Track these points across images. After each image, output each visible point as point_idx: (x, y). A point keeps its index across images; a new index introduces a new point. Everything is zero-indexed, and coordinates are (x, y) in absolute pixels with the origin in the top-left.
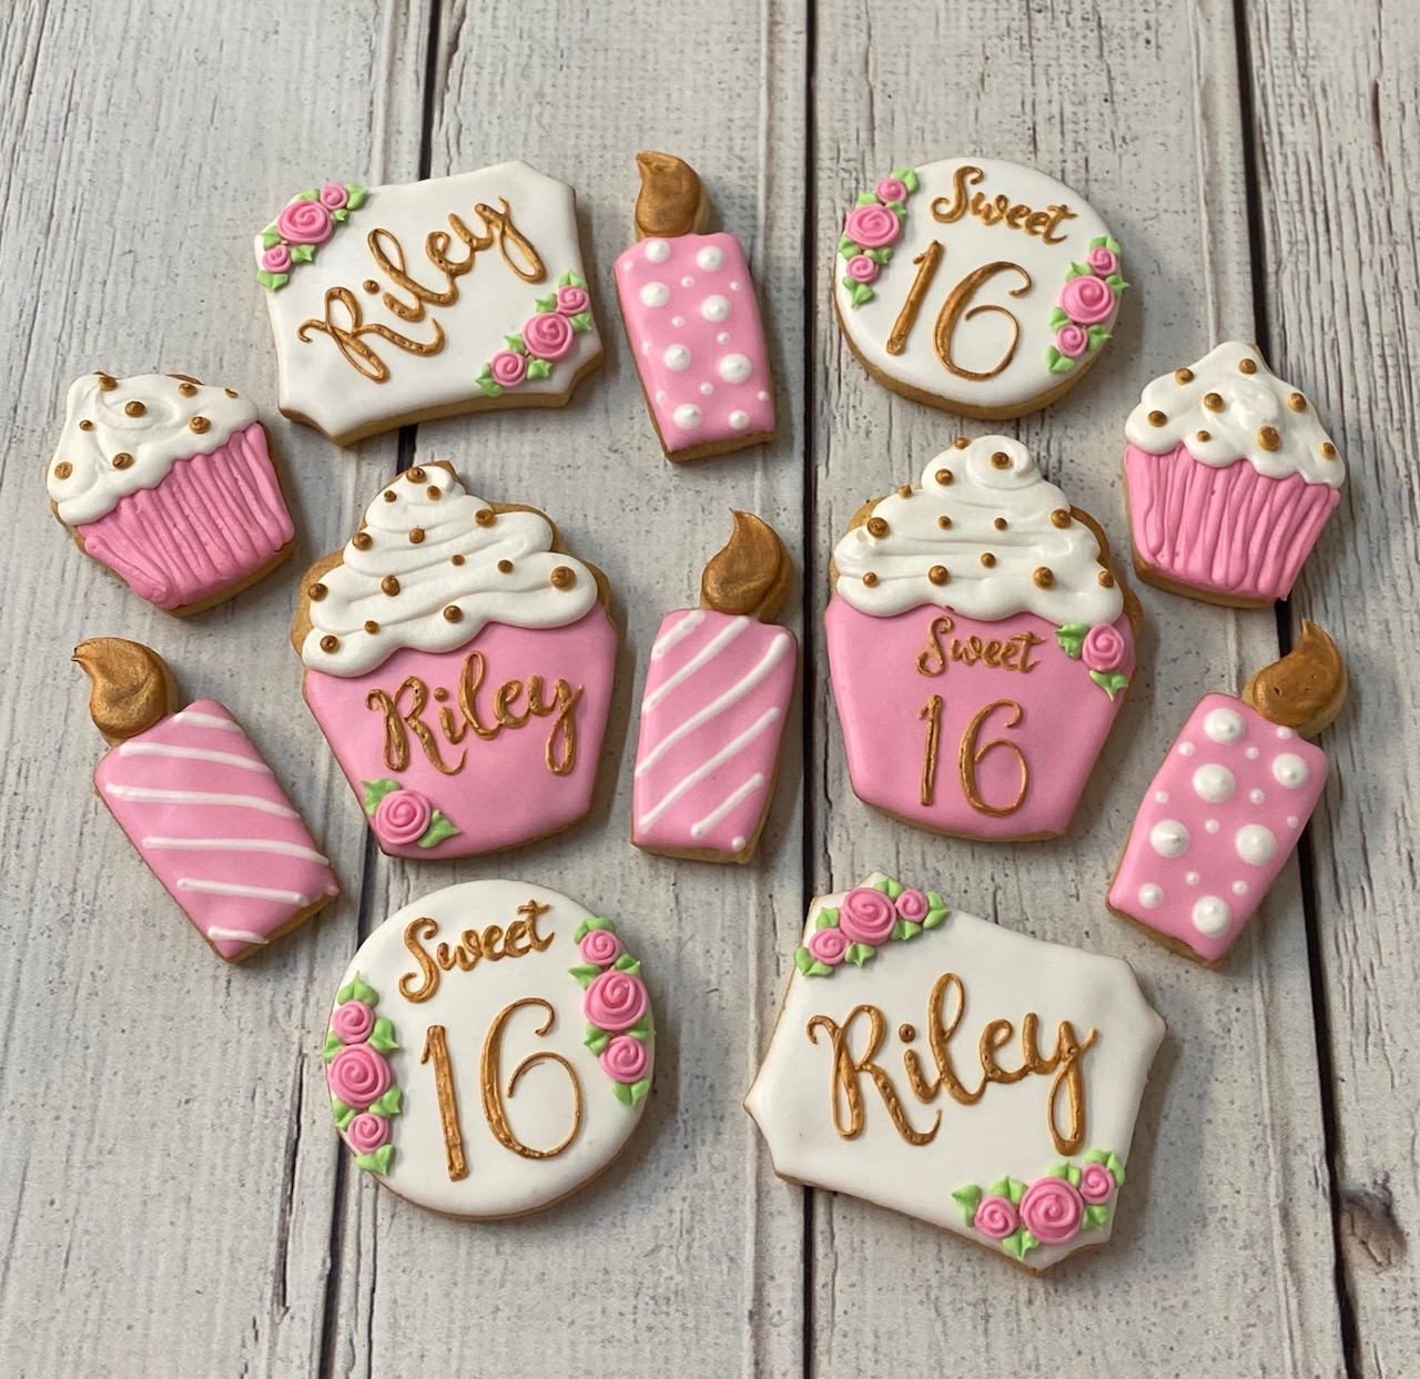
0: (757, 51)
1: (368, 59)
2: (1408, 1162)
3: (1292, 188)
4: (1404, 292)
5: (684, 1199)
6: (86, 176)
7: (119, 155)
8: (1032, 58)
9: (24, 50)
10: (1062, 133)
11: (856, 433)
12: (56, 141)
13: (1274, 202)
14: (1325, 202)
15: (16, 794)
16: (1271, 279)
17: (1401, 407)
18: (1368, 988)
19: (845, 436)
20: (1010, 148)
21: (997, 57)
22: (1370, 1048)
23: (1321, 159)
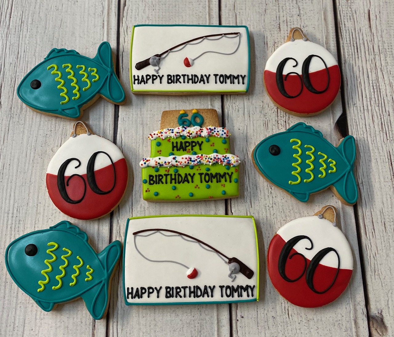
0: (206, 4)
1: (102, 9)
2: (387, 307)
3: (348, 40)
4: (378, 68)
5: (198, 323)
6: (27, 42)
7: (36, 36)
8: (278, 4)
9: (8, 5)
10: (287, 26)
11: (235, 110)
12: (18, 32)
13: (343, 43)
14: (357, 43)
15: (17, 217)
16: (343, 65)
17: (378, 100)
18: (375, 260)
19: (232, 112)
20: (274, 30)
21: (269, 4)
22: (376, 276)
23: (355, 31)
